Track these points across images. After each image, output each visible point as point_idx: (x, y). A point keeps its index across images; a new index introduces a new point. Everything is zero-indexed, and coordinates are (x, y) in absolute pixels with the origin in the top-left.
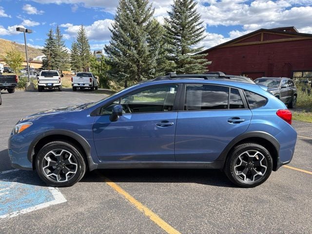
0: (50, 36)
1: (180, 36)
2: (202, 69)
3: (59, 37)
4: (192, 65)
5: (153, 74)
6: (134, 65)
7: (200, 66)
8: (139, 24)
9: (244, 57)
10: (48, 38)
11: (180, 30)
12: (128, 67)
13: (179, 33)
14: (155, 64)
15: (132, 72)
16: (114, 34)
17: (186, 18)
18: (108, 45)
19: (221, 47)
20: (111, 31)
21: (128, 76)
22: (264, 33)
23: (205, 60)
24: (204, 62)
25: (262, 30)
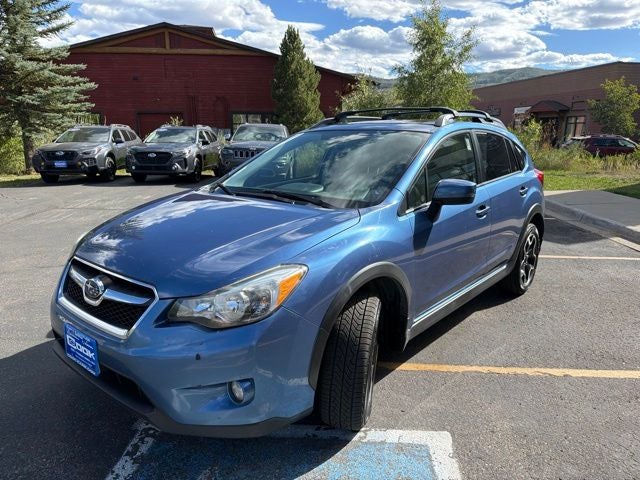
2: (79, 100)
9: (135, 79)
22: (170, 34)
23: (78, 79)
24: (78, 83)
25: (165, 26)
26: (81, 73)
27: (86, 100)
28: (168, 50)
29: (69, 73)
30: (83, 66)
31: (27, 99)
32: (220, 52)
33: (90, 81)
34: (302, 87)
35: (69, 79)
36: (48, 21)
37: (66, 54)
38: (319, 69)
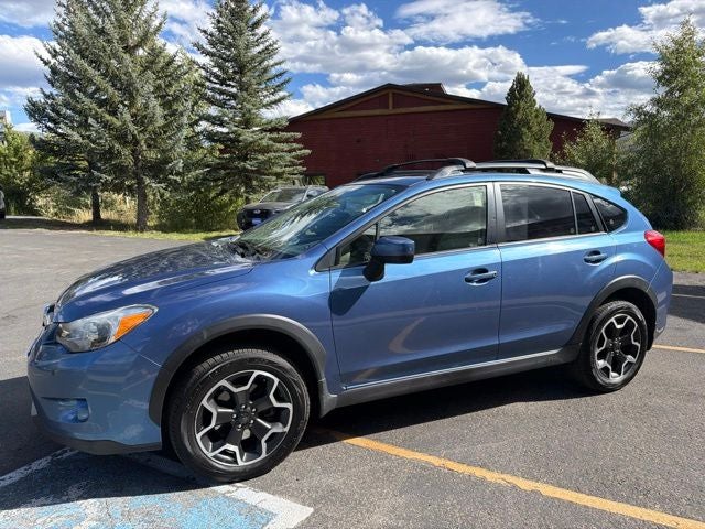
1: (233, 87)
2: (293, 164)
4: (272, 155)
5: (178, 174)
6: (126, 152)
7: (288, 157)
8: (129, 50)
9: (358, 141)
11: (234, 72)
12: (110, 154)
13: (233, 79)
14: (181, 148)
15: (120, 170)
16: (54, 71)
17: (247, 47)
18: (39, 98)
19: (309, 118)
20: (46, 63)
21: (110, 178)
22: (394, 94)
23: (295, 145)
24: (295, 150)
25: (389, 87)
26: (296, 141)
27: (300, 164)
28: (391, 111)
29: (287, 141)
30: (298, 135)
31: (248, 165)
32: (442, 107)
33: (305, 148)
34: (527, 138)
35: (285, 146)
36: (273, 94)
37: (285, 123)
38: (551, 116)
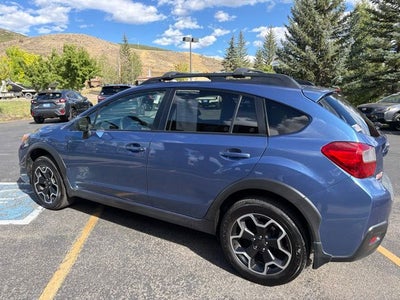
0: (232, 43)
3: (242, 44)
5: (338, 84)
10: (229, 46)
